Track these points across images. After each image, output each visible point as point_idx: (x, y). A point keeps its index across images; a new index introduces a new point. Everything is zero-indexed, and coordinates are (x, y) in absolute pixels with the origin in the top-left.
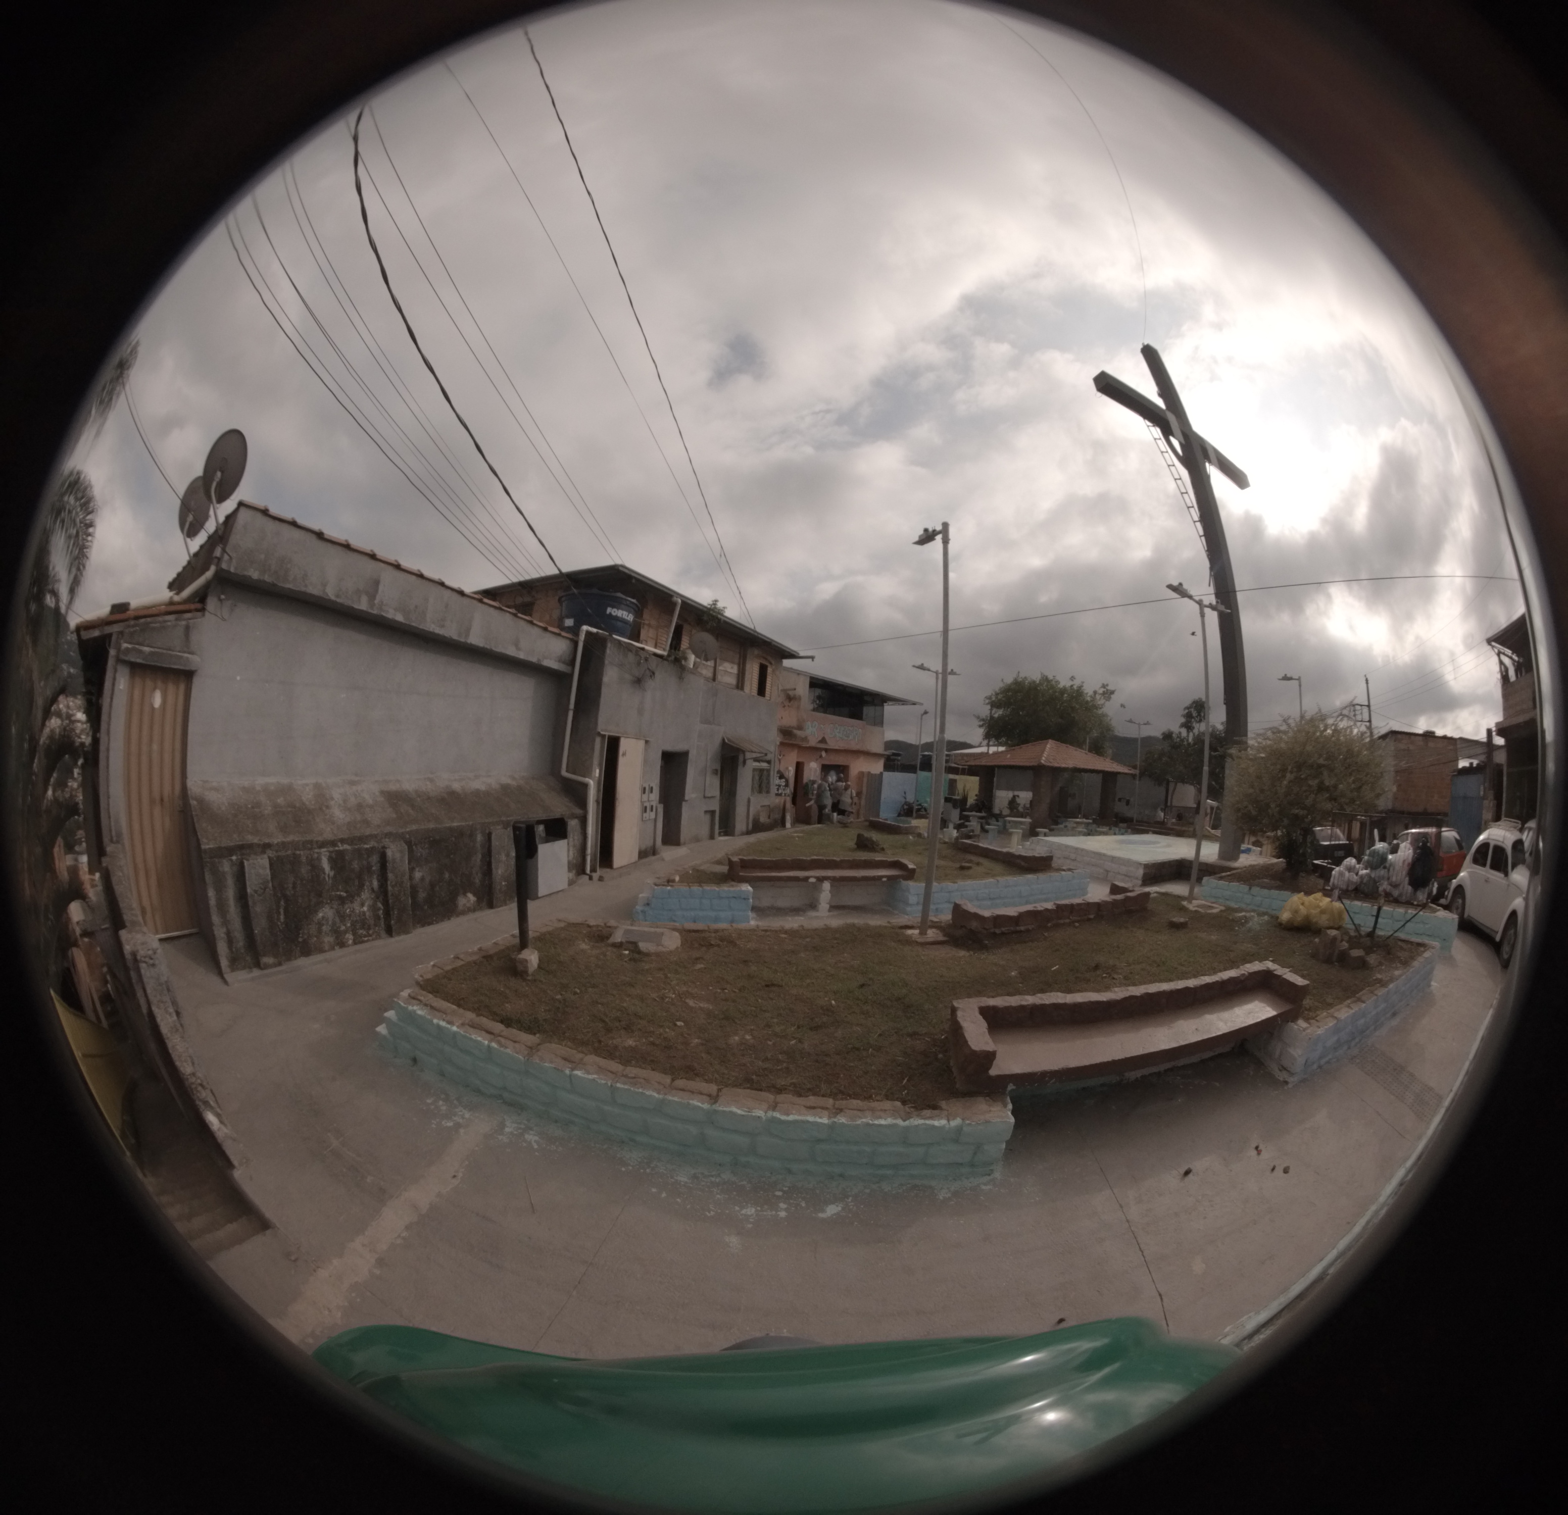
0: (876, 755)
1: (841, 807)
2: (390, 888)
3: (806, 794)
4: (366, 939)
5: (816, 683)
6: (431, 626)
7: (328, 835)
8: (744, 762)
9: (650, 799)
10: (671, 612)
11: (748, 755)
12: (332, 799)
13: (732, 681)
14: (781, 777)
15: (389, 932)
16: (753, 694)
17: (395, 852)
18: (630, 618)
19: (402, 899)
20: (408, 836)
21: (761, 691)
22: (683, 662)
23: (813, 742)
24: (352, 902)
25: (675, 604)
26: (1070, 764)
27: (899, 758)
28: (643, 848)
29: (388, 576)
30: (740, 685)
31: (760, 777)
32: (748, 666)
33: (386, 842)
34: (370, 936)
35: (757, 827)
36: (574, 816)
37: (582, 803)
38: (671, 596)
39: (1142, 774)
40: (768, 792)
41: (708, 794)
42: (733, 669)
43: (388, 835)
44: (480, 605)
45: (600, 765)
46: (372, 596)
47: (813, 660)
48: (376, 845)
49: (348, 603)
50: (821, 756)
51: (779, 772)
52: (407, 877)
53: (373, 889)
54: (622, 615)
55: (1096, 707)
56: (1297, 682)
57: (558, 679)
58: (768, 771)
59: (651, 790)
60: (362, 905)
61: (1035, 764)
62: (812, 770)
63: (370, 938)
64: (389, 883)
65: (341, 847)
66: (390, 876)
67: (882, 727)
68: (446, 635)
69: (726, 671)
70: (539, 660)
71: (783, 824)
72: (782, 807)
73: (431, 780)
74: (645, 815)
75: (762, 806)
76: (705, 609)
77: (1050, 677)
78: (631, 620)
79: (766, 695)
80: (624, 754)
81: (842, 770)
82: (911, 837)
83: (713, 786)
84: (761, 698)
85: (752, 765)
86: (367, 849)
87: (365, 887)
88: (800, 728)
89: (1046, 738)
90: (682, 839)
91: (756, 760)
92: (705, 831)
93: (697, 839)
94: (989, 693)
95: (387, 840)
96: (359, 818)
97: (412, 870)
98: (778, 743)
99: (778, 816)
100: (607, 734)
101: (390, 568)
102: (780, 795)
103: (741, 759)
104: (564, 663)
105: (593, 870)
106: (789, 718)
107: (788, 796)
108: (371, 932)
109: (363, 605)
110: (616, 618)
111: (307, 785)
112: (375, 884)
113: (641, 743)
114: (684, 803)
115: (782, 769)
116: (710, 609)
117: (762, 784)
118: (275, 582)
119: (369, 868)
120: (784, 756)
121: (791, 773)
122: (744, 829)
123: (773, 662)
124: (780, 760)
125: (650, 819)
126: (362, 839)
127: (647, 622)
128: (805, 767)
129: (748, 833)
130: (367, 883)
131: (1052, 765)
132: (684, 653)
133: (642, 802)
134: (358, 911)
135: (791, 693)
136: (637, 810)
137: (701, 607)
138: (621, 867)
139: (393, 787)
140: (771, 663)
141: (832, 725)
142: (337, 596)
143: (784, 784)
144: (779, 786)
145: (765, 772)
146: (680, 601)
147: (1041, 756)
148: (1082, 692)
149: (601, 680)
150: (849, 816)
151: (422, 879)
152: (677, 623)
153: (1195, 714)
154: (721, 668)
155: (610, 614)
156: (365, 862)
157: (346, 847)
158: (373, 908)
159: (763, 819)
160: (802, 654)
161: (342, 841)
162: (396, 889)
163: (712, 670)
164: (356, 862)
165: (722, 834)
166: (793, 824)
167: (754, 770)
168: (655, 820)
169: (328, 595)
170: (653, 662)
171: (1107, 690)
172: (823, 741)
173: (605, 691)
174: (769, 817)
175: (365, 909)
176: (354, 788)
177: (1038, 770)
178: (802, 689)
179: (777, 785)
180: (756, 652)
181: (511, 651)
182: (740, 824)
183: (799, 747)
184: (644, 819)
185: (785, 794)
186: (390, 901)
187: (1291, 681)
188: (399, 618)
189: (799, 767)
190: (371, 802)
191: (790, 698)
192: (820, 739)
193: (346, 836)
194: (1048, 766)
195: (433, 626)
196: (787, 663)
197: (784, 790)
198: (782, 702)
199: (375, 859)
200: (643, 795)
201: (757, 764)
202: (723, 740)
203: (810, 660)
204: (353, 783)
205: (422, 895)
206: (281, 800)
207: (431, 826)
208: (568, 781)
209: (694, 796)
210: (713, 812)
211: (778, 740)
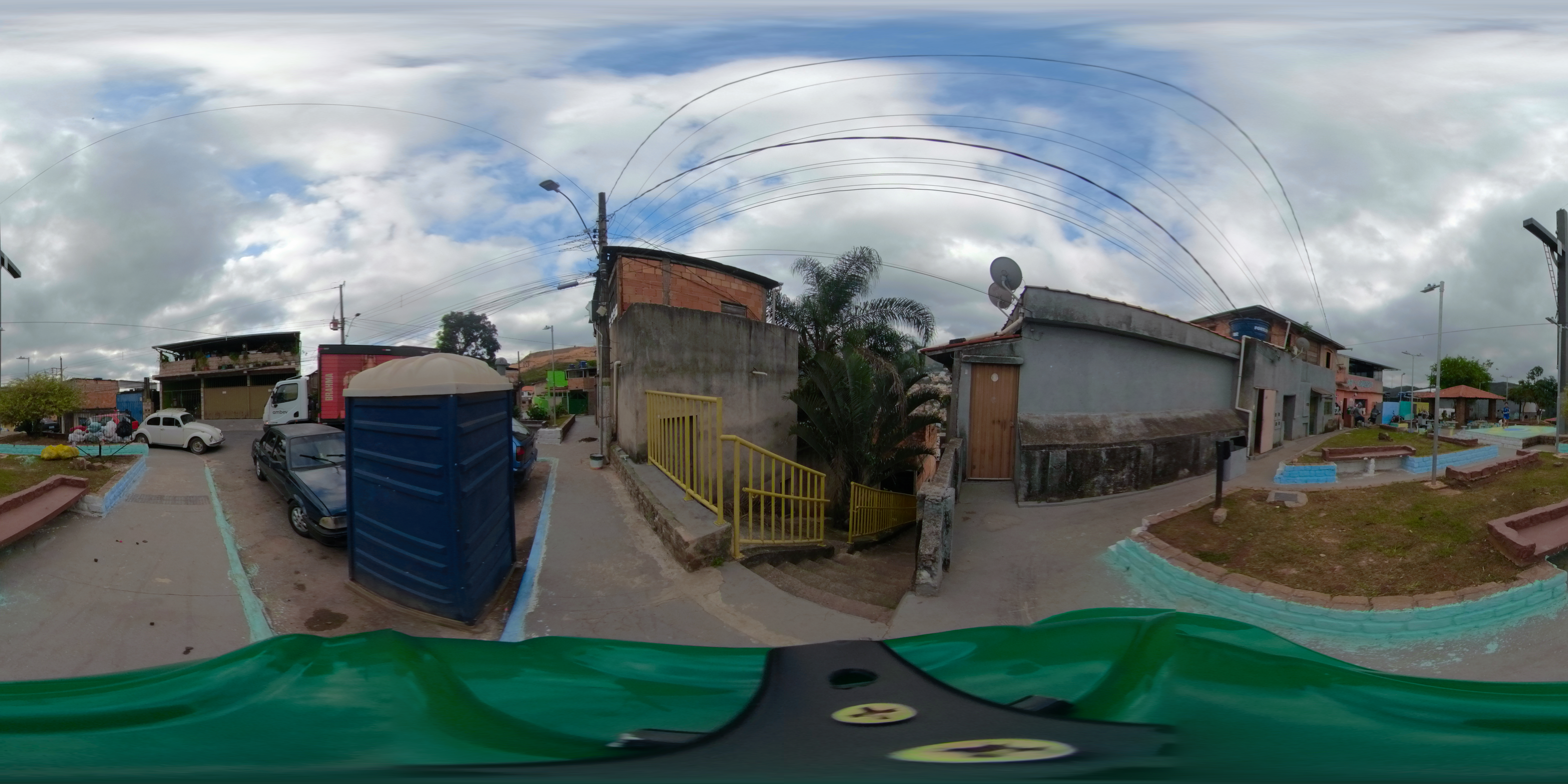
0: (1379, 394)
5: (1351, 361)
7: (1106, 441)
9: (1278, 419)
10: (1286, 328)
11: (1322, 396)
12: (1112, 423)
13: (1314, 361)
14: (1337, 405)
16: (1322, 367)
17: (1146, 449)
18: (1266, 331)
19: (1147, 472)
21: (1328, 365)
22: (1292, 352)
23: (1351, 389)
24: (1116, 473)
25: (1287, 324)
26: (1473, 396)
27: (1391, 395)
28: (1275, 442)
30: (1317, 363)
32: (1322, 353)
35: (1327, 430)
36: (1241, 426)
37: (1248, 423)
38: (1285, 320)
40: (1331, 413)
42: (1314, 356)
43: (1143, 441)
44: (1193, 327)
45: (1255, 403)
47: (1351, 350)
48: (1135, 446)
51: (1336, 403)
52: (1151, 461)
53: (1130, 467)
54: (1263, 329)
55: (1484, 370)
57: (1234, 361)
58: (1331, 403)
59: (1279, 415)
61: (1456, 396)
64: (1140, 464)
65: (1114, 447)
66: (1141, 461)
67: (1381, 381)
69: (1311, 356)
70: (1223, 353)
71: (1338, 428)
72: (1337, 420)
73: (1169, 413)
74: (1276, 426)
75: (1329, 420)
76: (1302, 327)
79: (1330, 367)
80: (1266, 397)
83: (1307, 411)
84: (1327, 370)
85: (1323, 400)
86: (1129, 448)
87: (1126, 467)
88: (1345, 382)
89: (1460, 384)
90: (1293, 438)
91: (1326, 398)
92: (1303, 433)
93: (1299, 438)
95: (1142, 443)
96: (1126, 432)
97: (1154, 458)
98: (1335, 390)
99: (1336, 425)
100: (1258, 387)
102: (1337, 414)
103: (1319, 397)
104: (1236, 354)
105: (1251, 454)
106: (1340, 378)
107: (1341, 415)
110: (1260, 331)
112: (1132, 465)
113: (1274, 392)
114: (1294, 420)
115: (1338, 402)
117: (1329, 408)
119: (1129, 457)
120: (1338, 395)
121: (1341, 404)
122: (1321, 432)
124: (1337, 398)
125: (1278, 428)
126: (1127, 443)
127: (1274, 333)
129: (1323, 434)
130: (1127, 465)
132: (1293, 347)
133: (1274, 421)
135: (1341, 366)
136: (1272, 423)
137: (1300, 326)
138: (1265, 452)
139: (1148, 417)
140: (1332, 352)
141: (1359, 381)
143: (1338, 409)
145: (1329, 404)
146: (1289, 322)
148: (1478, 364)
149: (1253, 363)
151: (1160, 462)
152: (1289, 332)
154: (1309, 354)
155: (1257, 329)
156: (1127, 454)
157: (1117, 447)
158: (1129, 476)
161: (1115, 444)
162: (1144, 467)
163: (1305, 355)
164: (1122, 454)
165: (1310, 434)
166: (1343, 429)
167: (1325, 403)
168: (1281, 428)
170: (1279, 353)
172: (1355, 388)
173: (1255, 367)
174: (1332, 425)
175: (1124, 476)
177: (1457, 399)
178: (1346, 364)
179: (1335, 410)
180: (1325, 346)
181: (1208, 349)
182: (1319, 429)
183: (1345, 392)
184: (1275, 428)
185: (1339, 414)
186: (1140, 473)
189: (1345, 401)
190: (1135, 424)
191: (1340, 369)
193: (1118, 442)
196: (1339, 352)
197: (1338, 412)
198: (1337, 370)
200: (1275, 418)
201: (1327, 400)
202: (1312, 389)
203: (1349, 350)
204: (1124, 415)
205: (1159, 470)
206: (1080, 424)
207: (1168, 436)
208: (1238, 412)
209: (1298, 416)
210: (1307, 424)
211: (1336, 388)
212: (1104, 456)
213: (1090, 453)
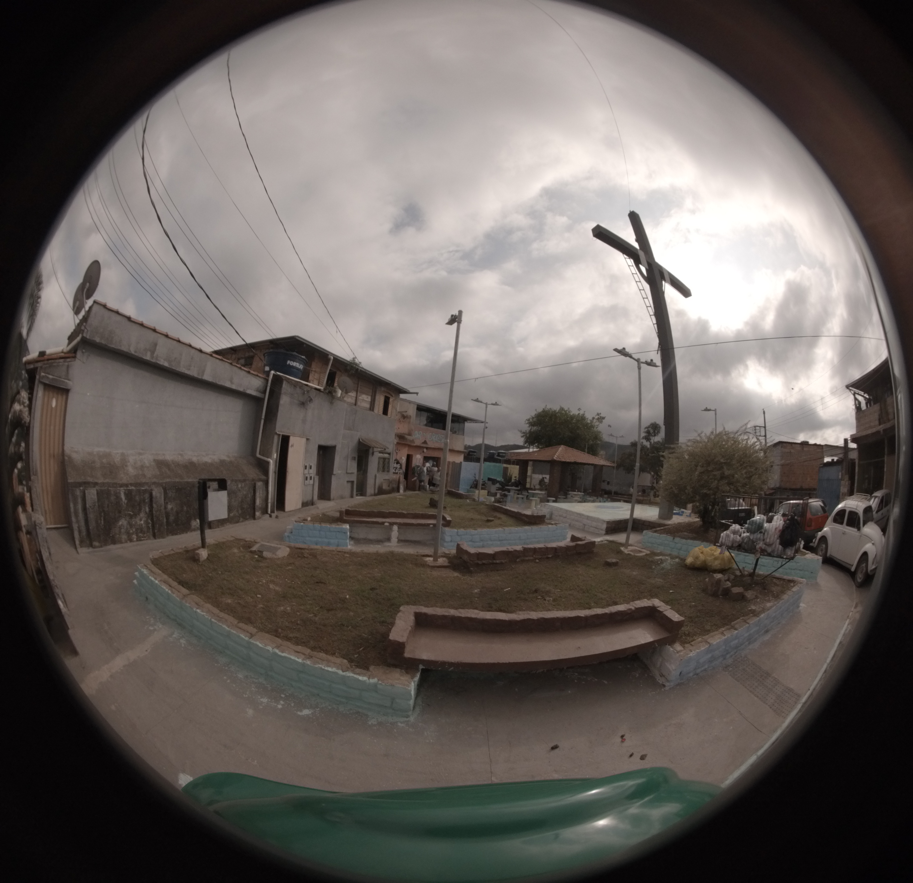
0: (459, 452)
1: (434, 482)
2: (154, 512)
3: (414, 473)
4: (143, 539)
5: (421, 409)
6: (183, 370)
7: (124, 481)
8: (373, 454)
9: (310, 473)
10: (327, 364)
11: (375, 449)
12: (129, 462)
13: (368, 406)
14: (398, 463)
15: (154, 536)
16: (379, 413)
17: (157, 493)
18: (301, 367)
19: (161, 519)
20: (164, 485)
21: (385, 411)
22: (334, 394)
23: (418, 443)
24: (135, 518)
25: (330, 359)
26: (572, 460)
27: (475, 454)
28: (305, 500)
29: (162, 340)
30: (372, 408)
31: (384, 462)
32: (377, 397)
33: (153, 487)
34: (145, 537)
35: (381, 491)
36: (260, 480)
37: (266, 472)
38: (328, 355)
39: (618, 467)
40: (388, 471)
41: (348, 472)
42: (368, 399)
43: (154, 483)
44: (211, 358)
45: (277, 452)
46: (153, 352)
47: (417, 395)
48: (148, 488)
49: (140, 355)
50: (423, 452)
51: (396, 460)
52: (163, 507)
53: (146, 512)
54: (296, 365)
55: (593, 427)
56: (714, 412)
57: (257, 401)
58: (389, 459)
59: (311, 468)
60: (141, 520)
61: (550, 459)
62: (418, 459)
63: (145, 539)
64: (154, 509)
65: (130, 488)
66: (154, 505)
67: (464, 435)
68: (191, 375)
69: (363, 400)
70: (244, 390)
71: (398, 491)
72: (397, 480)
73: (181, 455)
74: (306, 481)
75: (384, 480)
76: (349, 363)
77: (566, 409)
78: (302, 368)
79: (388, 414)
80: (292, 446)
81: (436, 461)
82: (468, 501)
83: (353, 467)
84: (384, 416)
85: (377, 455)
86: (143, 490)
87: (142, 511)
88: (410, 434)
89: (559, 443)
90: (332, 497)
91: (380, 452)
92: (347, 493)
93: (342, 497)
94: (528, 417)
95: (154, 486)
96: (141, 472)
97: (166, 504)
98: (395, 443)
99: (395, 486)
100: (281, 434)
101: (163, 337)
102: (397, 473)
103: (371, 451)
104: (260, 392)
105: (272, 512)
106: (403, 429)
107: (402, 474)
108: (145, 535)
109: (148, 357)
110: (293, 367)
111: (118, 453)
112: (147, 510)
113: (304, 440)
114: (333, 476)
115: (398, 459)
116: (351, 363)
117: (384, 466)
118: (107, 344)
119: (144, 501)
120: (399, 450)
121: (404, 460)
122: (373, 492)
123: (394, 395)
124: (397, 453)
125: (309, 484)
126: (141, 484)
127: (314, 370)
128: (413, 458)
129: (375, 495)
130: (143, 509)
131: (560, 460)
132: (335, 388)
133: (304, 474)
134: (138, 523)
135: (405, 414)
136: (301, 479)
137: (346, 362)
138: (290, 511)
139: (160, 458)
140: (392, 396)
141: (431, 434)
142: (135, 352)
143: (399, 467)
144: (396, 468)
145: (387, 460)
146: (332, 358)
147: (555, 454)
148: (585, 418)
149: (279, 402)
150: (437, 487)
151: (172, 509)
152: (330, 370)
153: (652, 431)
154: (360, 398)
155: (289, 364)
156: (142, 497)
157: (133, 488)
158: (146, 522)
159: (385, 487)
160: (411, 390)
161: (131, 484)
162: (157, 513)
163: (354, 399)
164: (138, 496)
165: (359, 495)
166: (405, 490)
167: (379, 458)
168: (313, 485)
169: (131, 351)
170: (313, 394)
171: (600, 417)
172: (425, 442)
173: (280, 408)
174: (389, 486)
175: (142, 522)
176: (141, 456)
177: (553, 463)
178: (412, 411)
179: (394, 468)
180: (383, 389)
181: (228, 384)
182: (370, 490)
183: (409, 446)
184: (306, 484)
185: (400, 473)
186: (155, 519)
187: (710, 411)
188: (166, 364)
189: (409, 458)
190: (148, 465)
191: (404, 417)
192: (423, 441)
193: (133, 482)
194: (558, 461)
195: (184, 369)
196: (402, 396)
197: (399, 471)
198: (399, 419)
199: (147, 496)
200: (305, 470)
201: (381, 455)
202: (359, 440)
203: (416, 395)
204: (140, 454)
205: (172, 518)
206: (104, 461)
207: (177, 480)
208: (260, 459)
209: (339, 472)
210: (352, 482)
211: (396, 441)
212: (123, 496)
213: (112, 492)
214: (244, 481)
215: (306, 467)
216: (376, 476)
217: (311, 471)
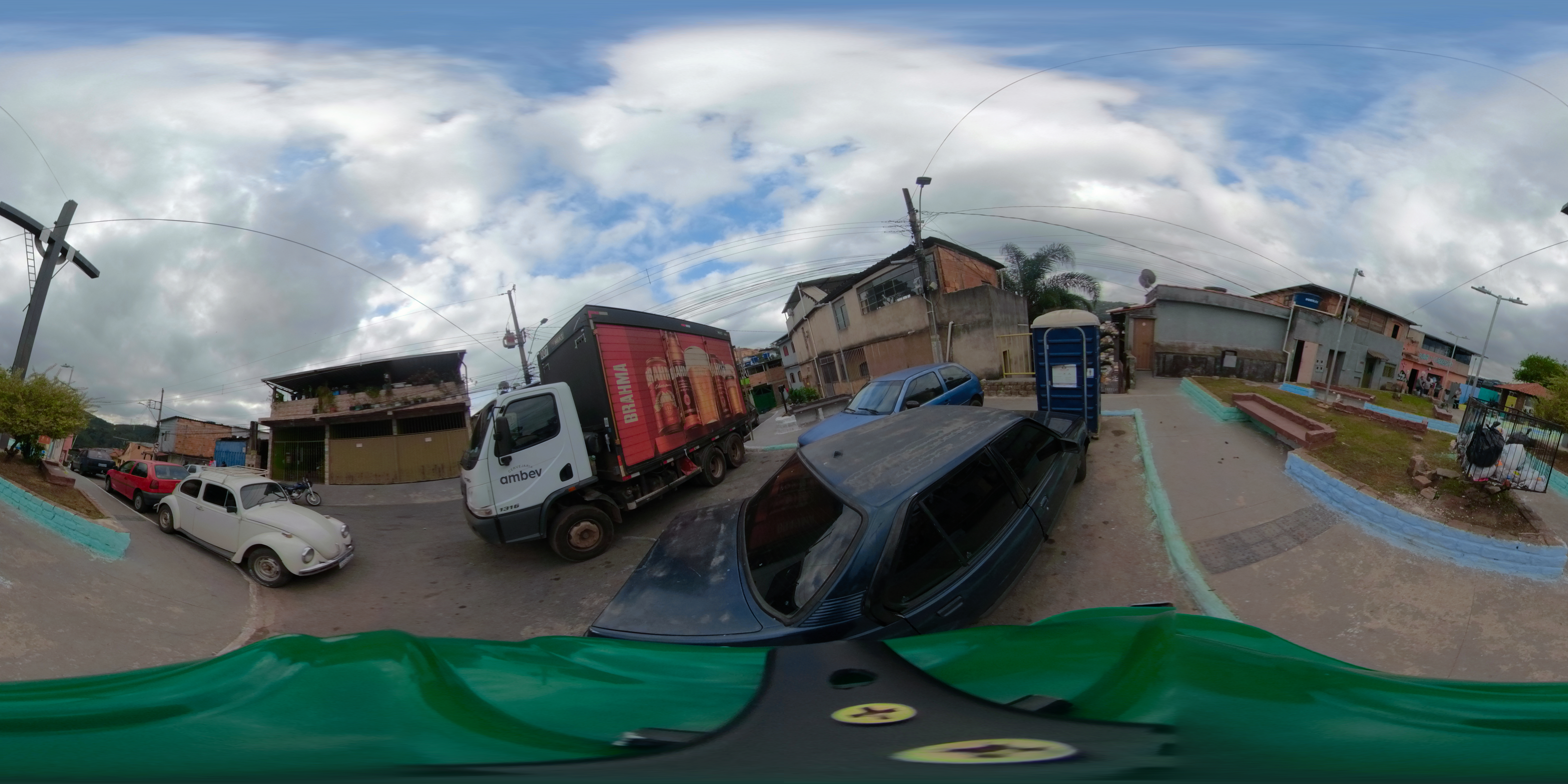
0: (1463, 377)
3: (1417, 383)
5: (1429, 338)
8: (1380, 363)
10: (1338, 300)
14: (1403, 373)
18: (1320, 303)
21: (1394, 335)
23: (1425, 363)
24: (1195, 368)
25: (1339, 297)
28: (1315, 380)
30: (1383, 333)
31: (1389, 371)
32: (1388, 326)
35: (1384, 388)
38: (1338, 294)
40: (1393, 377)
41: (1357, 371)
42: (1380, 325)
43: (1207, 355)
45: (1295, 348)
47: (1419, 326)
50: (1428, 370)
51: (1402, 371)
52: (1213, 366)
54: (1313, 301)
57: (1283, 321)
59: (1322, 362)
60: (1199, 370)
65: (1195, 356)
66: (1208, 364)
69: (1376, 326)
70: (1276, 315)
71: (1399, 392)
72: (1401, 385)
73: (1231, 345)
74: (1318, 369)
75: (1388, 382)
78: (1322, 303)
83: (1361, 368)
84: (1393, 339)
85: (1383, 364)
86: (1202, 357)
87: (1200, 365)
88: (1416, 355)
92: (1355, 384)
96: (1202, 351)
98: (1401, 359)
99: (1397, 388)
100: (1300, 339)
102: (1402, 381)
104: (1286, 316)
105: (1287, 381)
107: (1405, 381)
110: (1309, 302)
115: (1404, 370)
116: (1359, 300)
119: (1201, 361)
121: (1409, 372)
122: (1376, 388)
123: (1403, 325)
129: (1378, 389)
133: (1315, 365)
136: (1312, 368)
140: (1401, 326)
141: (1436, 357)
143: (1404, 376)
144: (1400, 376)
146: (1342, 296)
149: (1298, 322)
154: (1372, 324)
160: (1417, 323)
165: (1364, 387)
166: (1405, 393)
168: (1323, 373)
170: (1326, 317)
172: (1431, 363)
173: (1299, 325)
178: (1420, 339)
179: (1398, 376)
180: (1394, 320)
182: (1374, 386)
184: (1318, 371)
190: (1208, 348)
191: (1413, 342)
192: (1427, 361)
193: (1197, 354)
196: (1411, 326)
197: (1403, 378)
199: (1204, 359)
200: (1318, 364)
202: (1367, 352)
203: (1422, 327)
208: (1284, 352)
209: (1349, 370)
210: (1360, 378)
211: (1402, 357)
214: (1269, 361)
215: (1318, 361)
216: (1380, 378)
217: (1322, 364)
